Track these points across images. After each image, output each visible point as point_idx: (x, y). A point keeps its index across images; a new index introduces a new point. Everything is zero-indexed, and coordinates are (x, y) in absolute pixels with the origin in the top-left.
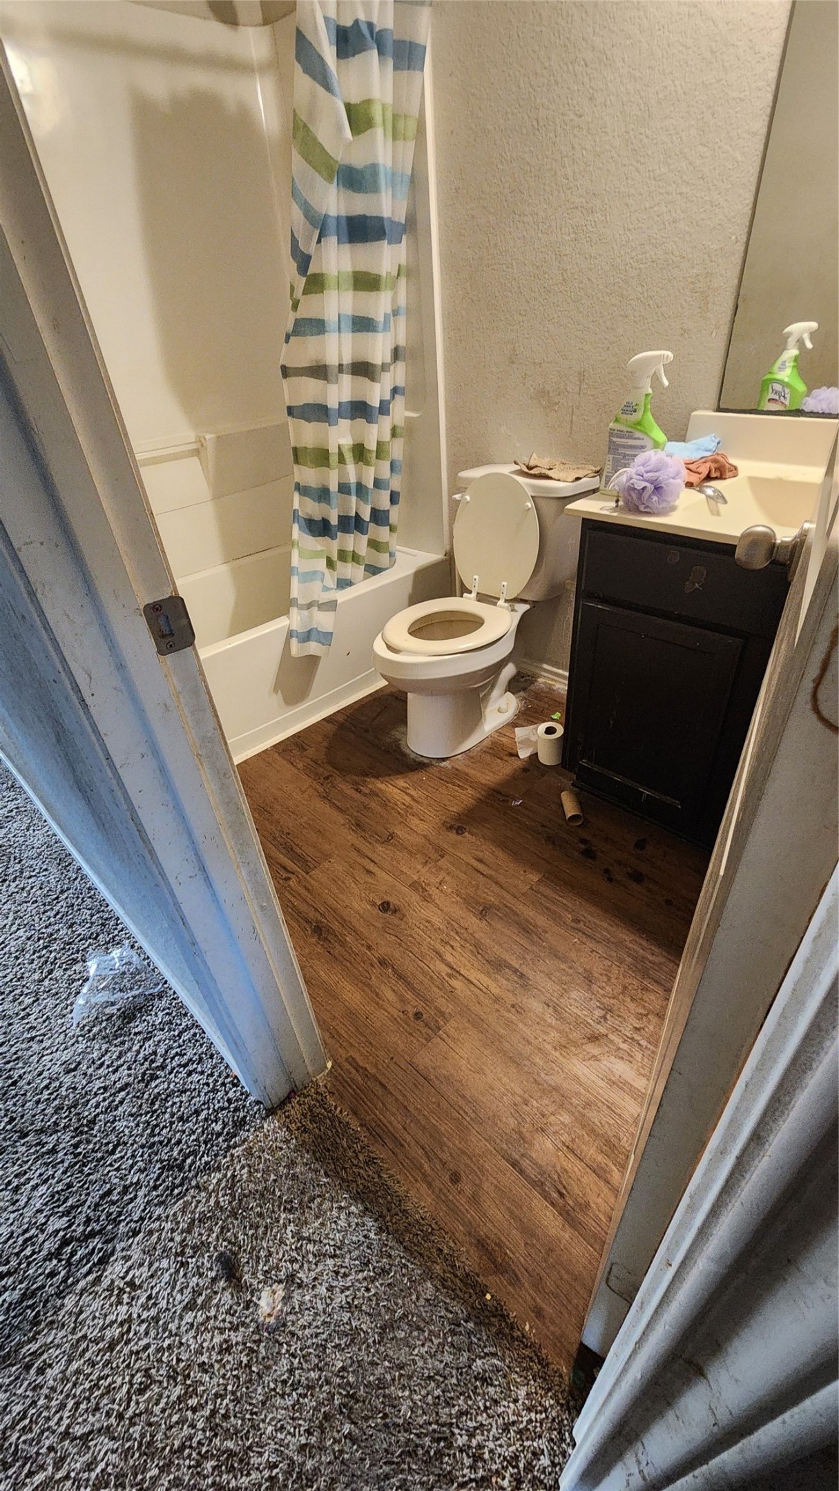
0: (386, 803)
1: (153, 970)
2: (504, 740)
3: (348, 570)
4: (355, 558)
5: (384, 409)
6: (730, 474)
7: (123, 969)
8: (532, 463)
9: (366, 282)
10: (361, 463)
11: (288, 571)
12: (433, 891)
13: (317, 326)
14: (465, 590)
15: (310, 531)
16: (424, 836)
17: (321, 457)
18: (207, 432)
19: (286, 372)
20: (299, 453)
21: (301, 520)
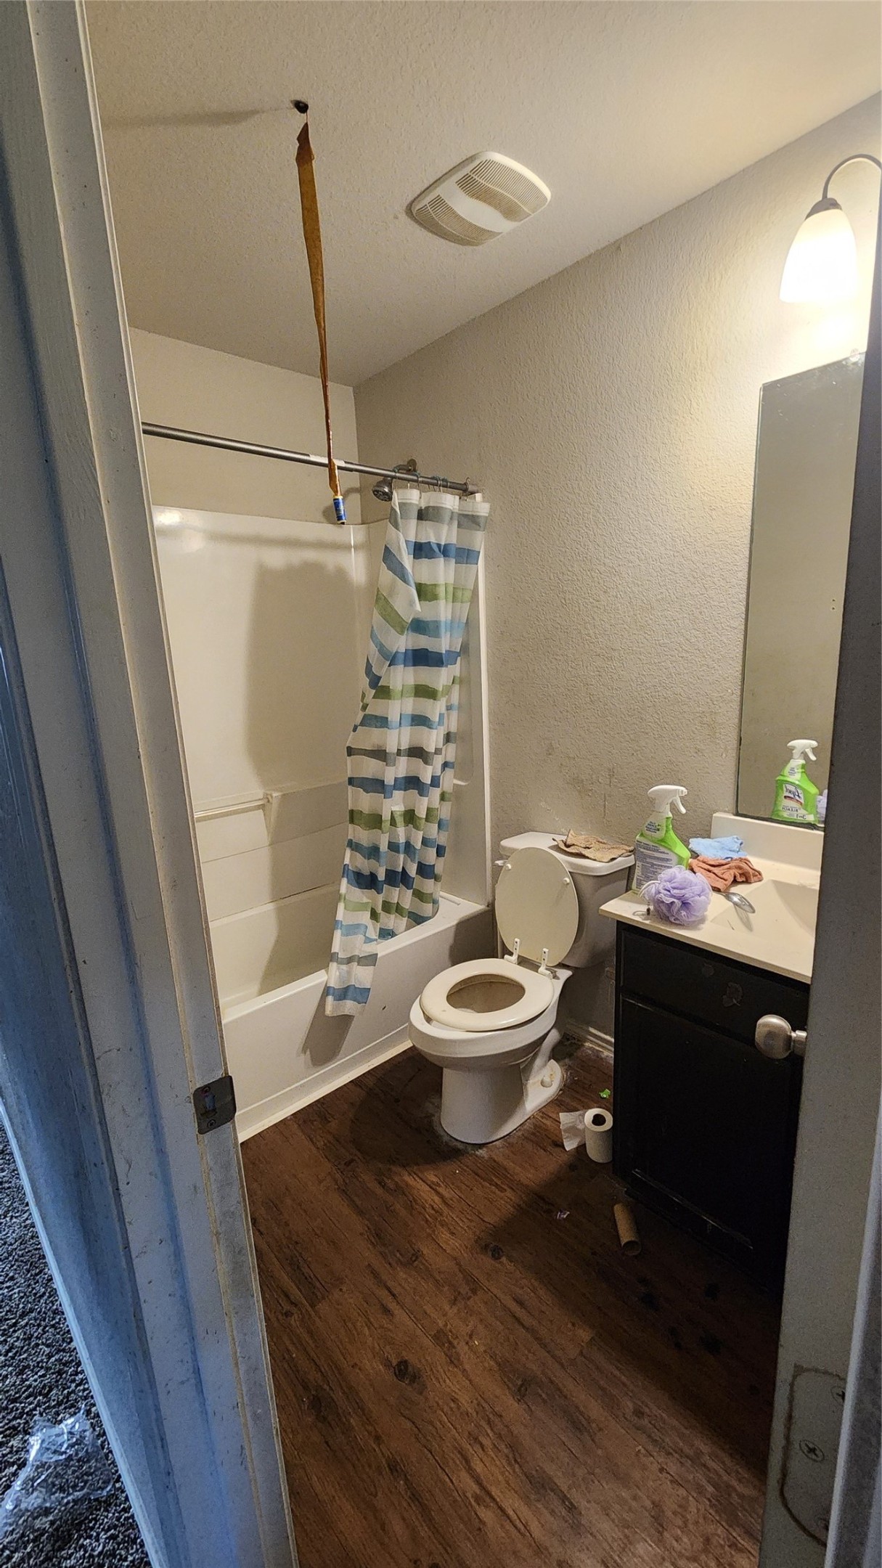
0: (412, 1204)
1: (107, 1456)
2: (548, 1123)
3: (391, 921)
4: (399, 910)
5: (435, 782)
6: (756, 878)
7: (70, 1452)
8: (569, 842)
9: (424, 692)
10: (411, 826)
11: (332, 924)
12: (462, 1348)
13: (382, 722)
14: (507, 952)
15: (357, 883)
16: (455, 1259)
17: (375, 821)
18: (274, 790)
19: (350, 751)
20: (355, 814)
21: (350, 873)
